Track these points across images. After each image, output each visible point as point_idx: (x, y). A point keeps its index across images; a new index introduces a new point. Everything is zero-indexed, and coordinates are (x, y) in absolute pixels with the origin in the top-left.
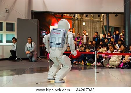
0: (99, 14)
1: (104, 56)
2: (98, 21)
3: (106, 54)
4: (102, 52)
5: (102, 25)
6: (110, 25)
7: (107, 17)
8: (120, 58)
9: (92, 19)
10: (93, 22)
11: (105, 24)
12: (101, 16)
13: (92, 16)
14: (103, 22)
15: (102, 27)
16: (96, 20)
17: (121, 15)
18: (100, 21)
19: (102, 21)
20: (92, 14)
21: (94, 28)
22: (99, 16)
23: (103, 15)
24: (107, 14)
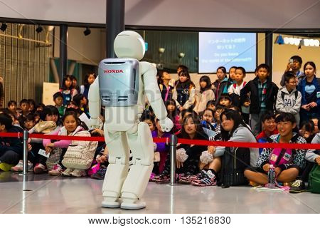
2: (38, 45)
3: (54, 138)
5: (49, 56)
6: (70, 57)
7: (63, 35)
9: (21, 37)
10: (23, 45)
11: (57, 55)
12: (47, 29)
13: (21, 28)
14: (51, 49)
15: (47, 61)
16: (32, 42)
17: (101, 31)
18: (44, 46)
19: (48, 46)
20: (21, 23)
22: (39, 30)
23: (51, 28)
24: (64, 26)
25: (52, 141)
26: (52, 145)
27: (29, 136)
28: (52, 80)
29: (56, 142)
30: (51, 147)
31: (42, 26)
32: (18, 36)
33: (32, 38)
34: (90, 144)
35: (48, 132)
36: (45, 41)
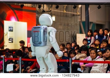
0: (75, 5)
1: (82, 64)
2: (74, 15)
4: (79, 59)
5: (79, 20)
6: (90, 21)
7: (87, 9)
8: (106, 67)
9: (65, 11)
10: (66, 16)
11: (84, 19)
12: (78, 7)
13: (65, 7)
14: (80, 17)
15: (78, 23)
16: (70, 14)
17: (106, 6)
18: (77, 15)
19: (79, 15)
20: (65, 4)
21: (68, 25)
22: (75, 7)
23: (80, 6)
24: (87, 5)
25: (84, 64)
26: (84, 65)
27: (72, 61)
28: (81, 33)
29: (86, 64)
30: (84, 67)
31: (76, 5)
32: (64, 11)
33: (70, 12)
34: (104, 65)
35: (82, 59)
36: (77, 13)
